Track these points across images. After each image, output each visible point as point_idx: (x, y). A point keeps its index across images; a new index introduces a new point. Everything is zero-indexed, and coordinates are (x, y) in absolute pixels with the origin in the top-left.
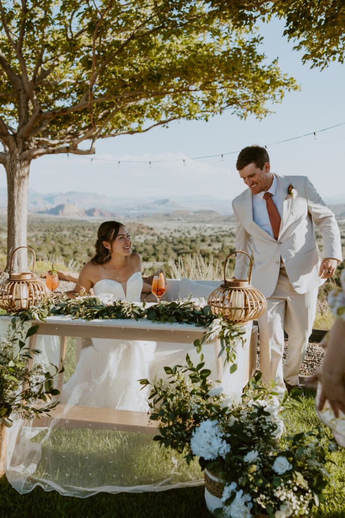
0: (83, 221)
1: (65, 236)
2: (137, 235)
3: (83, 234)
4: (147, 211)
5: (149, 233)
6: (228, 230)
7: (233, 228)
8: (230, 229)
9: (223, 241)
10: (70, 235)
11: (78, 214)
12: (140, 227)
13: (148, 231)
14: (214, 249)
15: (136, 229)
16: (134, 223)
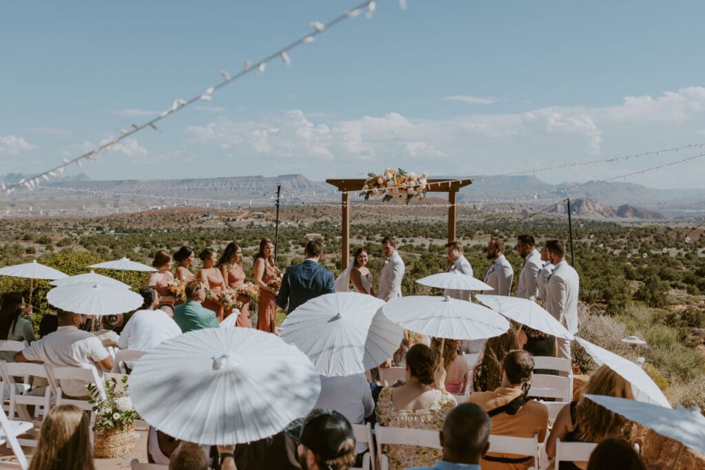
0: (610, 223)
1: (584, 245)
2: (700, 247)
3: (612, 244)
10: (592, 243)
11: (602, 214)
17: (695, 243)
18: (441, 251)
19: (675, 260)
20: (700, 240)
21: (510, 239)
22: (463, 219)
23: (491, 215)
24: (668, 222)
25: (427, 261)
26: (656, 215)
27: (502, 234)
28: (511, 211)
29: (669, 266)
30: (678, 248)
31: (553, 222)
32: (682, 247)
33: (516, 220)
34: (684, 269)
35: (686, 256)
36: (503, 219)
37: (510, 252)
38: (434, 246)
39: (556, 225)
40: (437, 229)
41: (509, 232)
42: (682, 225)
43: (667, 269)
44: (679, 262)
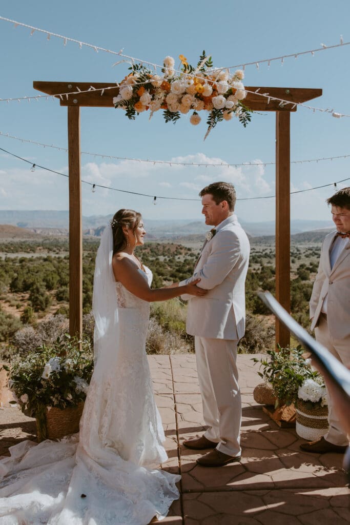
2: (176, 255)
4: (181, 233)
5: (187, 253)
6: (261, 251)
7: (266, 250)
8: (263, 251)
9: (261, 262)
12: (179, 248)
13: (186, 251)
14: (254, 269)
15: (175, 249)
16: (172, 244)
17: (173, 253)
18: (14, 261)
19: (163, 263)
20: (176, 251)
21: (60, 252)
22: (27, 239)
23: (47, 237)
24: (157, 240)
25: (5, 268)
26: (150, 236)
27: (55, 249)
28: (60, 234)
29: (160, 267)
30: (164, 256)
31: (88, 241)
32: (166, 255)
33: (64, 240)
34: (169, 268)
35: (169, 260)
36: (56, 239)
37: (62, 261)
38: (9, 258)
39: (90, 242)
40: (10, 246)
41: (59, 248)
42: (166, 242)
43: (160, 269)
44: (166, 264)
